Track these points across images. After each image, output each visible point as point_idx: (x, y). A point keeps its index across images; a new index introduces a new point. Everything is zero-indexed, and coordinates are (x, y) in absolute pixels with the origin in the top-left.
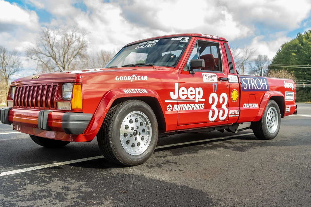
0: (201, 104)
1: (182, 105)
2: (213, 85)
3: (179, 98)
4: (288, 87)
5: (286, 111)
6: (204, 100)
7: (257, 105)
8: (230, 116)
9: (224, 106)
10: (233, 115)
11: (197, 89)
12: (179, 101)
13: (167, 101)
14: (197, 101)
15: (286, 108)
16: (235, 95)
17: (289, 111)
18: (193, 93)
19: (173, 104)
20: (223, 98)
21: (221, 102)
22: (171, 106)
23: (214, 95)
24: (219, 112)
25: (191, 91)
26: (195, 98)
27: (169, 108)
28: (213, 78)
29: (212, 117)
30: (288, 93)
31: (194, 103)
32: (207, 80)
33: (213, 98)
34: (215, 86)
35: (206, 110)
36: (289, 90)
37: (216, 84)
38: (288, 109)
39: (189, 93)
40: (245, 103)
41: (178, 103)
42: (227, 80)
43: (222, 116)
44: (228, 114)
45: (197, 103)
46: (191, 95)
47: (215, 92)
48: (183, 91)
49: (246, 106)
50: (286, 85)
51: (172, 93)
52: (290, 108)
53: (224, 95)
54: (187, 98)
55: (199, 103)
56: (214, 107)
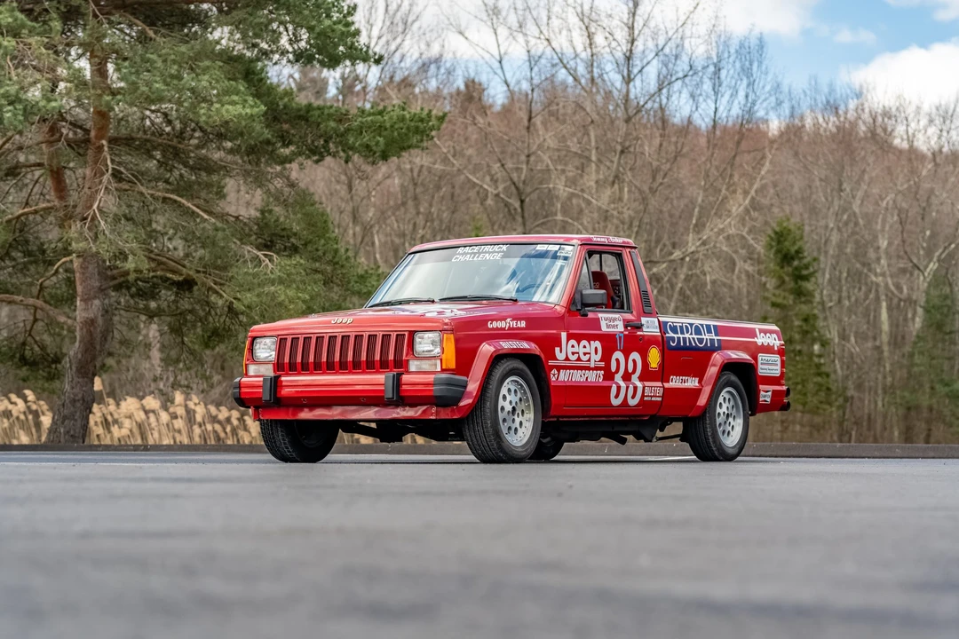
0: (599, 372)
1: (572, 371)
2: (617, 336)
3: (567, 359)
4: (766, 344)
5: (761, 399)
6: (602, 364)
7: (697, 379)
8: (646, 399)
9: (635, 378)
10: (651, 396)
11: (592, 342)
12: (567, 363)
13: (551, 363)
14: (592, 365)
15: (762, 393)
16: (654, 357)
17: (769, 400)
18: (587, 350)
19: (559, 368)
20: (634, 361)
21: (630, 370)
22: (556, 372)
23: (618, 355)
24: (627, 388)
25: (585, 347)
26: (589, 360)
27: (554, 375)
28: (616, 323)
29: (617, 397)
30: (766, 358)
31: (588, 368)
32: (608, 326)
33: (617, 360)
34: (620, 337)
35: (607, 383)
36: (768, 349)
37: (622, 335)
38: (765, 394)
39: (582, 350)
40: (674, 375)
41: (566, 368)
42: (640, 327)
43: (633, 397)
44: (643, 396)
45: (593, 369)
46: (585, 354)
47: (620, 350)
48: (573, 346)
49: (676, 382)
50: (761, 340)
51: (557, 349)
52: (770, 393)
53: (635, 356)
54: (579, 359)
55: (596, 368)
56: (618, 378)
